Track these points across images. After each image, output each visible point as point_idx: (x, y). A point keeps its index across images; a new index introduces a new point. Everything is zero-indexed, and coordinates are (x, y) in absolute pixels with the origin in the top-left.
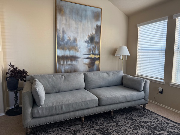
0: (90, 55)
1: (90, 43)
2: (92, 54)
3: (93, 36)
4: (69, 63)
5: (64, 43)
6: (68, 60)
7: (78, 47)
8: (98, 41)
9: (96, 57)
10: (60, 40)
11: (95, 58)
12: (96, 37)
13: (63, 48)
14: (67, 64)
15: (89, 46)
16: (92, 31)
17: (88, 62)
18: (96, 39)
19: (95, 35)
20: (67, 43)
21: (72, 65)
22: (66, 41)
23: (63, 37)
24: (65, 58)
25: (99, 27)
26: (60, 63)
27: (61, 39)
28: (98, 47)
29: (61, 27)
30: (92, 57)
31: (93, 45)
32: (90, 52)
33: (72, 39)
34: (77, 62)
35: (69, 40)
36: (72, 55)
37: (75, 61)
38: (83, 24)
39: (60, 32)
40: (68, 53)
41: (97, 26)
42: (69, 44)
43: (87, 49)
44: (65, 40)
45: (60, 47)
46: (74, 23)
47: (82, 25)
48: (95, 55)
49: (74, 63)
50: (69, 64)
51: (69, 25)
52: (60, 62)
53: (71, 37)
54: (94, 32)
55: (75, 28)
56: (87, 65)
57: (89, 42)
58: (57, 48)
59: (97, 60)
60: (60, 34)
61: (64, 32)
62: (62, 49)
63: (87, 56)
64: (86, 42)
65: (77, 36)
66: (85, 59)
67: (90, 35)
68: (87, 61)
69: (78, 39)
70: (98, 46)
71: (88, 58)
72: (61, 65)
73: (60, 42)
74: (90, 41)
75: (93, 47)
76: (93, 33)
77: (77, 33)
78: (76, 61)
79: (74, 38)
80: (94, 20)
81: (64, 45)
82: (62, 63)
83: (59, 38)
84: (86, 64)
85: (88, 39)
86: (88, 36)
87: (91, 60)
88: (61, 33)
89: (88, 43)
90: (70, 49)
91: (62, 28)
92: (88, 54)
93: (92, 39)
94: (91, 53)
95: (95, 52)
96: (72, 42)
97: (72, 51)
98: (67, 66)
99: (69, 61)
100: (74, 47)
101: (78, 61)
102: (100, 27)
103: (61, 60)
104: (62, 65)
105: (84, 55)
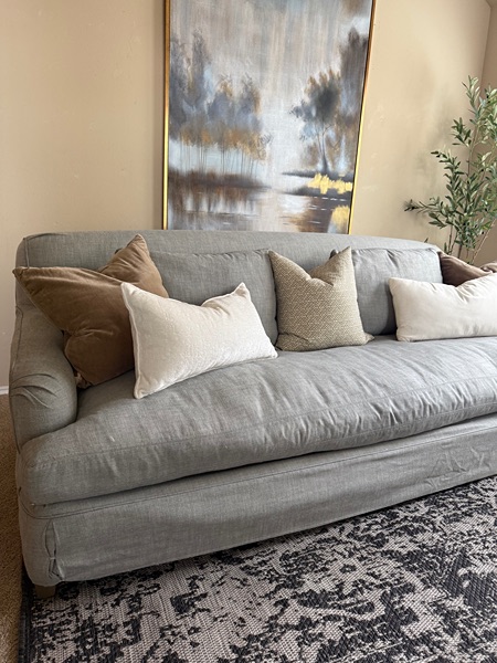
0: (312, 175)
1: (315, 119)
2: (323, 174)
3: (331, 85)
5: (201, 109)
7: (264, 133)
8: (351, 111)
9: (335, 191)
10: (183, 95)
11: (332, 193)
12: (344, 92)
13: (195, 137)
14: (210, 214)
15: (311, 135)
16: (328, 62)
17: (302, 211)
18: (344, 104)
19: (342, 82)
20: (213, 109)
21: (232, 218)
22: (210, 99)
23: (199, 78)
24: (201, 183)
25: (361, 42)
27: (186, 91)
28: (348, 143)
29: (191, 30)
30: (319, 190)
31: (331, 133)
32: (314, 162)
33: (237, 90)
35: (224, 96)
36: (234, 173)
38: (291, 23)
39: (183, 53)
40: (215, 161)
41: (354, 39)
42: (224, 116)
43: (302, 146)
44: (205, 97)
45: (184, 127)
46: (251, 12)
47: (285, 25)
48: (334, 177)
50: (222, 217)
51: (227, 20)
53: (234, 83)
54: (337, 69)
55: (255, 37)
56: (299, 223)
57: (314, 113)
58: (170, 133)
59: (342, 204)
60: (185, 65)
61: (201, 57)
62: (193, 141)
63: (299, 182)
64: (297, 111)
65: (262, 78)
66: (290, 193)
67: (318, 82)
68: (299, 206)
69: (265, 95)
70: (352, 136)
71: (302, 192)
73: (185, 106)
74: (318, 109)
75: (328, 141)
76: (331, 72)
77: (262, 64)
79: (246, 88)
80: (341, 7)
81: (202, 119)
82: (189, 205)
83: (181, 84)
84: (292, 220)
85: (308, 100)
86: (309, 86)
87: (314, 203)
88: (188, 60)
89: (308, 117)
90: (224, 143)
91: (195, 35)
92: (303, 170)
93: (324, 102)
94: (320, 166)
95: (334, 164)
96: (237, 110)
97: (233, 151)
99: (222, 199)
100: (246, 131)
101: (260, 204)
102: (367, 43)
103: (183, 190)
105: (284, 174)
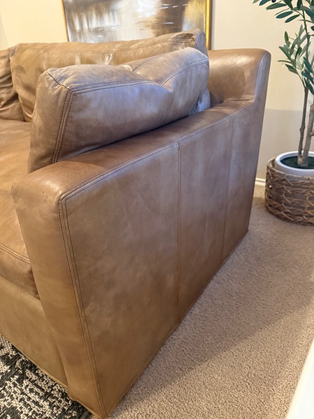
4: (95, 24)
6: (89, 13)
14: (89, 30)
21: (103, 31)
26: (73, 30)
34: (116, 17)
37: (109, 13)
49: (108, 21)
50: (96, 31)
52: (73, 24)
56: (153, 27)
72: (78, 37)
78: (113, 15)
82: (78, 27)
98: (91, 39)
101: (119, 12)
103: (73, 14)
104: (80, 33)
